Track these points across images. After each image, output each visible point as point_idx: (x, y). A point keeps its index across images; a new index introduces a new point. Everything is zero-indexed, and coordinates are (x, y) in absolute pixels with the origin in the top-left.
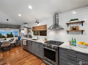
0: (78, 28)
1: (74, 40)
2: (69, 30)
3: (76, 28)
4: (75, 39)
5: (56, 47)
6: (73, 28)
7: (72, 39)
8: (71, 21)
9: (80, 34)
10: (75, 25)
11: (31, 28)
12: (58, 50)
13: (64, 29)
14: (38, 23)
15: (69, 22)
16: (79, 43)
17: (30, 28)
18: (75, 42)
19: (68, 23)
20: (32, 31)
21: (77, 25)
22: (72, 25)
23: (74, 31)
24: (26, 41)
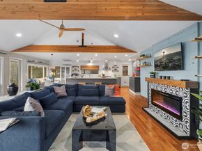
10: (116, 68)
22: (114, 68)
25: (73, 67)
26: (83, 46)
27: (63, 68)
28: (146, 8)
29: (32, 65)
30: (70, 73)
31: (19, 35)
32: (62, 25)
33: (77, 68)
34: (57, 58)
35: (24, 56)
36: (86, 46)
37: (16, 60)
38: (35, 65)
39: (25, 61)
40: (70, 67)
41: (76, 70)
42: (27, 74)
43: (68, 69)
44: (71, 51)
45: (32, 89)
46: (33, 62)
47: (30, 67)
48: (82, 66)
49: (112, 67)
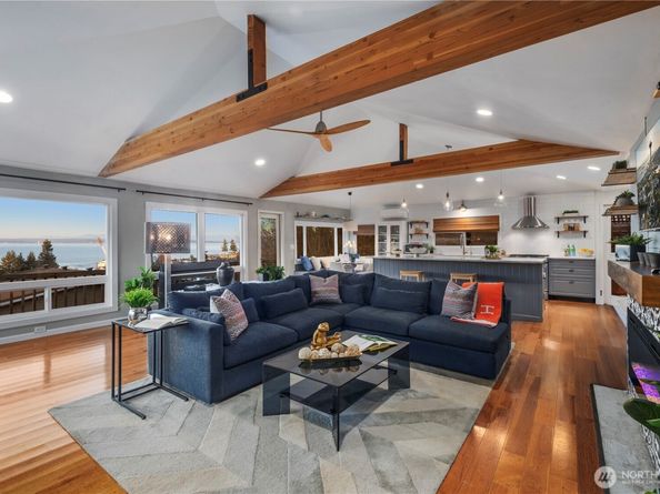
0: (578, 227)
1: (572, 248)
2: (561, 229)
3: (574, 227)
4: (573, 246)
6: (569, 227)
7: (569, 246)
8: (565, 213)
9: (581, 237)
10: (572, 221)
11: (427, 224)
13: (549, 227)
15: (561, 216)
17: (423, 222)
19: (558, 217)
21: (575, 221)
22: (566, 221)
23: (571, 232)
25: (411, 224)
26: (403, 161)
27: (382, 229)
28: (439, 34)
29: (305, 224)
30: (402, 243)
31: (260, 162)
32: (321, 124)
33: (422, 227)
34: (367, 202)
35: (288, 205)
36: (411, 161)
37: (271, 214)
38: (315, 225)
39: (291, 215)
40: (403, 226)
41: (419, 233)
42: (294, 247)
43: (395, 230)
44: (372, 182)
45: (266, 277)
46: (307, 216)
47: (300, 229)
48: (437, 222)
49: (558, 219)
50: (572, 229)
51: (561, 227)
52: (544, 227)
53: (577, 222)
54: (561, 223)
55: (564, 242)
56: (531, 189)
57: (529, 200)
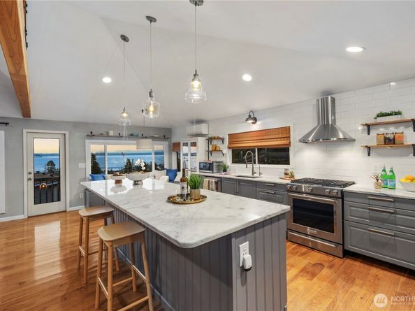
0: (402, 138)
1: (389, 173)
2: (373, 143)
3: (394, 139)
4: (392, 171)
5: (336, 191)
6: (386, 139)
7: (384, 170)
8: (378, 116)
9: (407, 155)
10: (392, 129)
11: (223, 140)
12: (342, 198)
13: (354, 140)
14: (255, 120)
15: (373, 121)
16: (403, 180)
17: (219, 138)
18: (393, 177)
19: (369, 123)
20: (229, 148)
21: (397, 128)
22: (382, 130)
23: (388, 147)
24: (216, 183)
25: (211, 139)
33: (219, 144)
41: (217, 150)
48: (231, 137)
49: (369, 127)
50: (389, 141)
51: (372, 139)
52: (348, 141)
53: (401, 129)
54: (374, 133)
55: (378, 163)
56: (327, 84)
57: (324, 102)
